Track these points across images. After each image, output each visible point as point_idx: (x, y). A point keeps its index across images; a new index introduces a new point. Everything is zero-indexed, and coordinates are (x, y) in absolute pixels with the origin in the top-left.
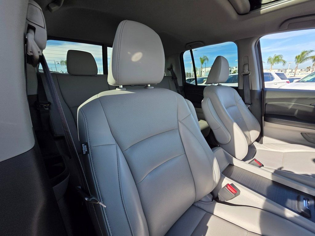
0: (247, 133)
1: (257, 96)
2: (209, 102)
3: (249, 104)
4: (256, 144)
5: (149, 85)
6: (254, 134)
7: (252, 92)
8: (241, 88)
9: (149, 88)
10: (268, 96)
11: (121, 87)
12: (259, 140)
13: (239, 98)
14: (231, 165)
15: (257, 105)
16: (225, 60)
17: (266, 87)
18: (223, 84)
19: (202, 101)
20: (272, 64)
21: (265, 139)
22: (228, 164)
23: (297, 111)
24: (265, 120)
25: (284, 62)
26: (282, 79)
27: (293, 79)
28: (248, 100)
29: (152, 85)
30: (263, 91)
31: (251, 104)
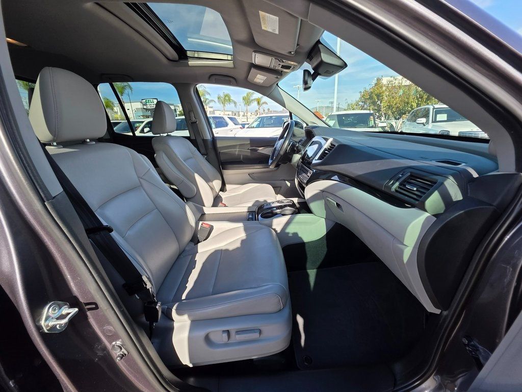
0: (210, 184)
1: (210, 146)
2: (164, 156)
3: (205, 155)
4: (221, 194)
5: (88, 140)
6: (217, 184)
7: (205, 141)
8: (193, 138)
9: (89, 143)
10: (219, 144)
11: (55, 144)
12: (223, 189)
13: (194, 149)
14: (203, 214)
15: (212, 154)
16: (168, 105)
17: (215, 135)
18: (172, 134)
19: (155, 155)
20: (223, 104)
21: (228, 187)
22: (200, 215)
23: (242, 156)
24: (223, 169)
25: (235, 103)
26: (236, 124)
27: (245, 124)
28: (203, 151)
29: (91, 140)
30: (214, 139)
31: (206, 154)
